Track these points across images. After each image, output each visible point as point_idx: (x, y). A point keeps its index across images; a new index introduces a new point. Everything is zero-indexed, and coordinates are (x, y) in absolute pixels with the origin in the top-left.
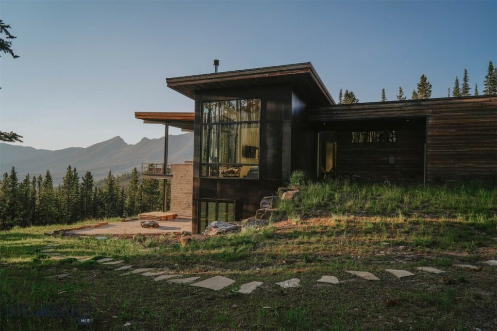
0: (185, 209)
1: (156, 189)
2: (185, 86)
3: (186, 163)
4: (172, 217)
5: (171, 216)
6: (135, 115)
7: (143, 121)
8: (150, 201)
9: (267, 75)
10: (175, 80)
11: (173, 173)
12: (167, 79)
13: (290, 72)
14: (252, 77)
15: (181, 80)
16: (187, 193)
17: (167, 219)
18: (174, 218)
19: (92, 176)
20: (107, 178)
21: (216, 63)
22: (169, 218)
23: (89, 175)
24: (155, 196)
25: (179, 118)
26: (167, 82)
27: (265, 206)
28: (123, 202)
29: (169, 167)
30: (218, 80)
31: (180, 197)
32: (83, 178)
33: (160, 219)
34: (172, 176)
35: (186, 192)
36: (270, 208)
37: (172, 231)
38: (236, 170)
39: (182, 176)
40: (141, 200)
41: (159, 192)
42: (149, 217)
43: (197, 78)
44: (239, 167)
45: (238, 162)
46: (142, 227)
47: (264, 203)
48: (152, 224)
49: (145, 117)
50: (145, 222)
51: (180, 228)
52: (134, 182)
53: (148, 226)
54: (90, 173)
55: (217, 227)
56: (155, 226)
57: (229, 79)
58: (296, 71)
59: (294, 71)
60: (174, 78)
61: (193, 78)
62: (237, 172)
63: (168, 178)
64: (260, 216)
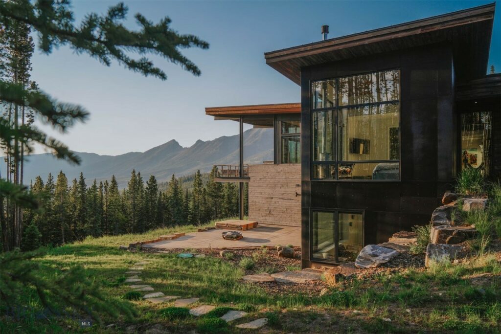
0: (265, 216)
1: (221, 192)
2: (290, 60)
3: (265, 163)
4: (252, 226)
5: (251, 224)
6: (206, 111)
7: (214, 117)
8: (215, 204)
9: (419, 32)
10: (277, 54)
11: (250, 175)
12: (266, 54)
13: (458, 22)
14: (393, 36)
15: (285, 53)
16: (267, 198)
17: (247, 228)
18: (255, 227)
19: (156, 180)
20: (171, 182)
21: (326, 29)
22: (249, 227)
23: (153, 180)
24: (221, 200)
25: (257, 111)
26: (265, 58)
27: (441, 222)
28: (187, 206)
29: (245, 168)
30: (341, 47)
31: (259, 202)
32: (147, 182)
33: (240, 228)
34: (249, 178)
35: (267, 196)
36: (452, 226)
37: (262, 245)
38: (348, 169)
39: (260, 179)
40: (205, 204)
41: (224, 195)
42: (227, 227)
43: (309, 48)
44: (351, 165)
45: (344, 159)
46: (224, 238)
47: (437, 218)
48: (235, 236)
49: (217, 113)
50: (226, 233)
51: (268, 241)
52: (198, 185)
53: (230, 238)
54: (154, 177)
55: (377, 256)
56: (239, 238)
57: (357, 44)
58: (469, 19)
59: (465, 20)
60: (275, 52)
61: (303, 49)
62: (350, 172)
63: (245, 181)
64: (445, 238)
